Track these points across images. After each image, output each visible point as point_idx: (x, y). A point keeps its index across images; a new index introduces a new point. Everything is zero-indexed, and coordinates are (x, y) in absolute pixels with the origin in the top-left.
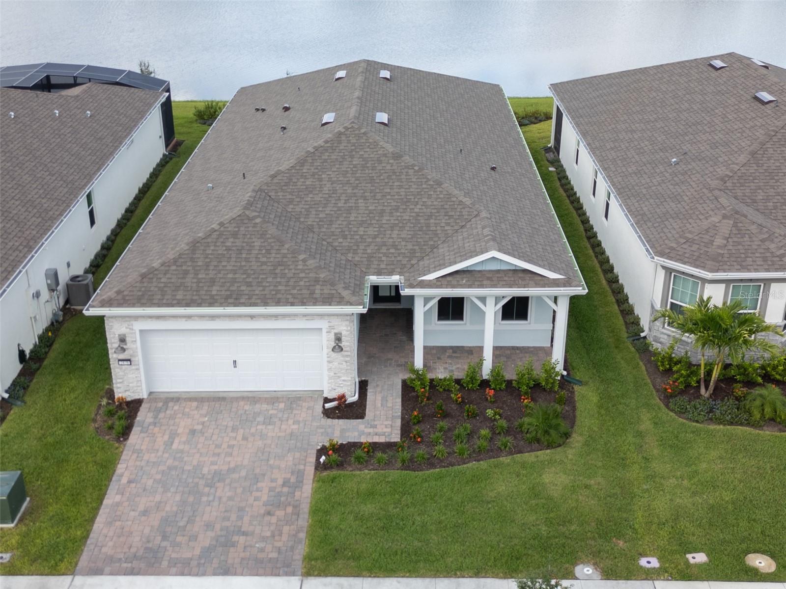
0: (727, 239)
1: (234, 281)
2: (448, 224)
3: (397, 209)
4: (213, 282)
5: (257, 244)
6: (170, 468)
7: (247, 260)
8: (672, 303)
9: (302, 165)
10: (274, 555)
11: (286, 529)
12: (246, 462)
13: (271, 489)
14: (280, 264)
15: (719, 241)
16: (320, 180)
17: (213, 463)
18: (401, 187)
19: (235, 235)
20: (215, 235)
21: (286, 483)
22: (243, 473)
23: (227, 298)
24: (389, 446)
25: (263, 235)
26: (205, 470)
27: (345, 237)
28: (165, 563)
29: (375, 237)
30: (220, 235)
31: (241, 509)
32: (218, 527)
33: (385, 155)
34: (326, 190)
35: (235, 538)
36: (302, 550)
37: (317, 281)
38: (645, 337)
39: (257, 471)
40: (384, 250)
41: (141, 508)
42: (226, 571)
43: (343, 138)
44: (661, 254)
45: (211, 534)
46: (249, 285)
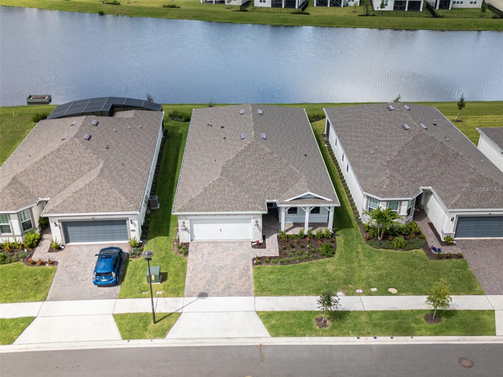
0: (387, 186)
1: (221, 203)
2: (292, 180)
3: (273, 174)
4: (214, 203)
5: (227, 189)
6: (205, 265)
7: (224, 195)
8: (369, 208)
9: (237, 157)
10: (245, 291)
11: (247, 283)
12: (229, 263)
13: (240, 271)
14: (236, 196)
15: (385, 187)
16: (245, 163)
17: (219, 263)
18: (274, 166)
19: (219, 186)
20: (212, 186)
21: (244, 269)
22: (229, 266)
23: (220, 208)
24: (276, 257)
25: (228, 186)
26: (217, 266)
27: (256, 185)
28: (211, 294)
29: (266, 185)
30: (214, 186)
31: (231, 277)
32: (225, 283)
33: (267, 153)
34: (247, 167)
35: (231, 286)
36: (253, 289)
37: (249, 202)
38: (360, 219)
39: (234, 266)
40: (270, 190)
41: (199, 277)
42: (230, 295)
43: (251, 146)
44: (365, 191)
45: (223, 285)
46: (226, 204)
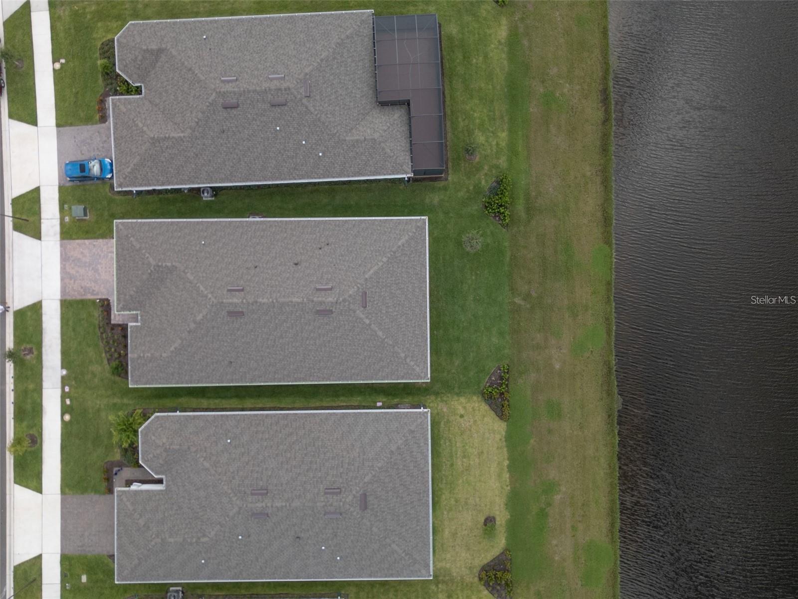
6: (100, 256)
10: (67, 291)
11: (76, 293)
12: (102, 277)
13: (91, 287)
17: (102, 268)
19: (143, 264)
20: (143, 257)
21: (94, 291)
22: (98, 277)
23: (120, 266)
24: (110, 320)
26: (99, 266)
27: (156, 302)
28: (64, 263)
29: (156, 314)
30: (143, 259)
31: (83, 279)
32: (77, 274)
35: (73, 280)
36: (69, 298)
39: (99, 281)
40: (151, 317)
41: (84, 251)
42: (62, 279)
43: (204, 298)
45: (74, 273)
